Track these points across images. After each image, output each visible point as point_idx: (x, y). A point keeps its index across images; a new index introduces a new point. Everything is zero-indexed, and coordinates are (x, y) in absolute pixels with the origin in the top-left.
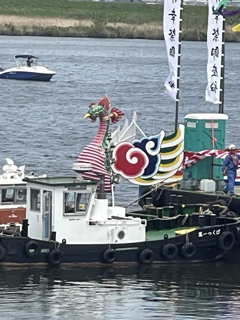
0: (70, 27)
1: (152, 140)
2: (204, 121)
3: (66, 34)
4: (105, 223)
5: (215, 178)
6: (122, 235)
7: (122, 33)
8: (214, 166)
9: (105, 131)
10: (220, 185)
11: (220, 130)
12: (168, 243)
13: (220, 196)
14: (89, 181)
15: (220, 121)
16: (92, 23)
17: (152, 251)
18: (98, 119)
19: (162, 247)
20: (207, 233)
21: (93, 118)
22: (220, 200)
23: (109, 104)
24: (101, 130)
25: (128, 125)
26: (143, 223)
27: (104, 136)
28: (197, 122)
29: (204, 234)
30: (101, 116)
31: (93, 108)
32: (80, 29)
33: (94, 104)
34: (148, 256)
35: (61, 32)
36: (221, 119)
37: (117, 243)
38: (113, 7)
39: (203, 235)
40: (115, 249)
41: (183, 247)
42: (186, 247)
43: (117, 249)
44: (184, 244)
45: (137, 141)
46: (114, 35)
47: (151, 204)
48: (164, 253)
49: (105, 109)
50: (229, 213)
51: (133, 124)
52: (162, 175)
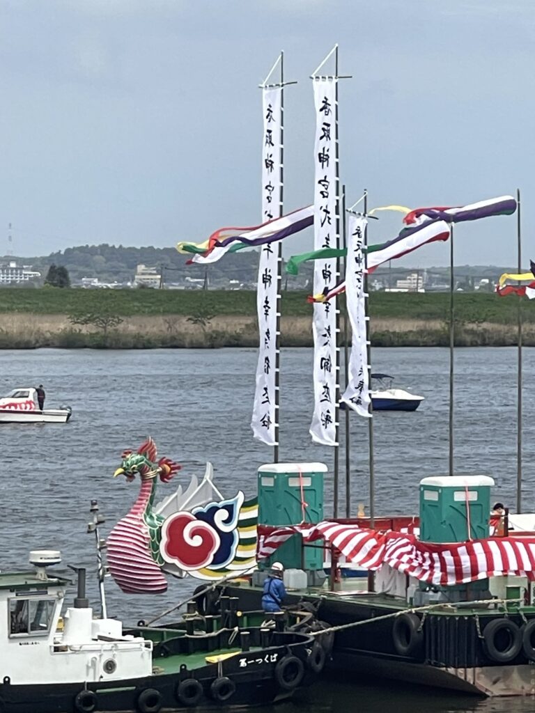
0: (411, 331)
1: (225, 507)
2: (287, 476)
3: (403, 342)
4: (81, 647)
5: (307, 566)
6: (111, 666)
7: (489, 338)
8: (305, 548)
9: (150, 494)
10: (316, 577)
11: (314, 490)
12: (186, 678)
13: (305, 597)
14: (55, 580)
15: (314, 475)
16: (443, 324)
17: (158, 692)
18: (138, 475)
19: (177, 684)
20: (255, 660)
21: (130, 475)
22: (305, 603)
23: (154, 452)
24: (143, 493)
25: (197, 484)
26: (147, 646)
27: (147, 503)
28: (275, 477)
29: (249, 662)
30: (142, 470)
31: (128, 459)
32: (425, 334)
33: (130, 453)
34: (152, 701)
35: (397, 339)
36: (315, 471)
37: (102, 680)
38: (488, 300)
39: (247, 664)
40: (94, 691)
41: (213, 684)
42: (217, 684)
43: (98, 691)
44: (215, 679)
45: (200, 509)
46: (476, 342)
47: (194, 612)
48: (179, 695)
49: (149, 459)
50: (314, 623)
51: (207, 481)
52: (240, 562)
